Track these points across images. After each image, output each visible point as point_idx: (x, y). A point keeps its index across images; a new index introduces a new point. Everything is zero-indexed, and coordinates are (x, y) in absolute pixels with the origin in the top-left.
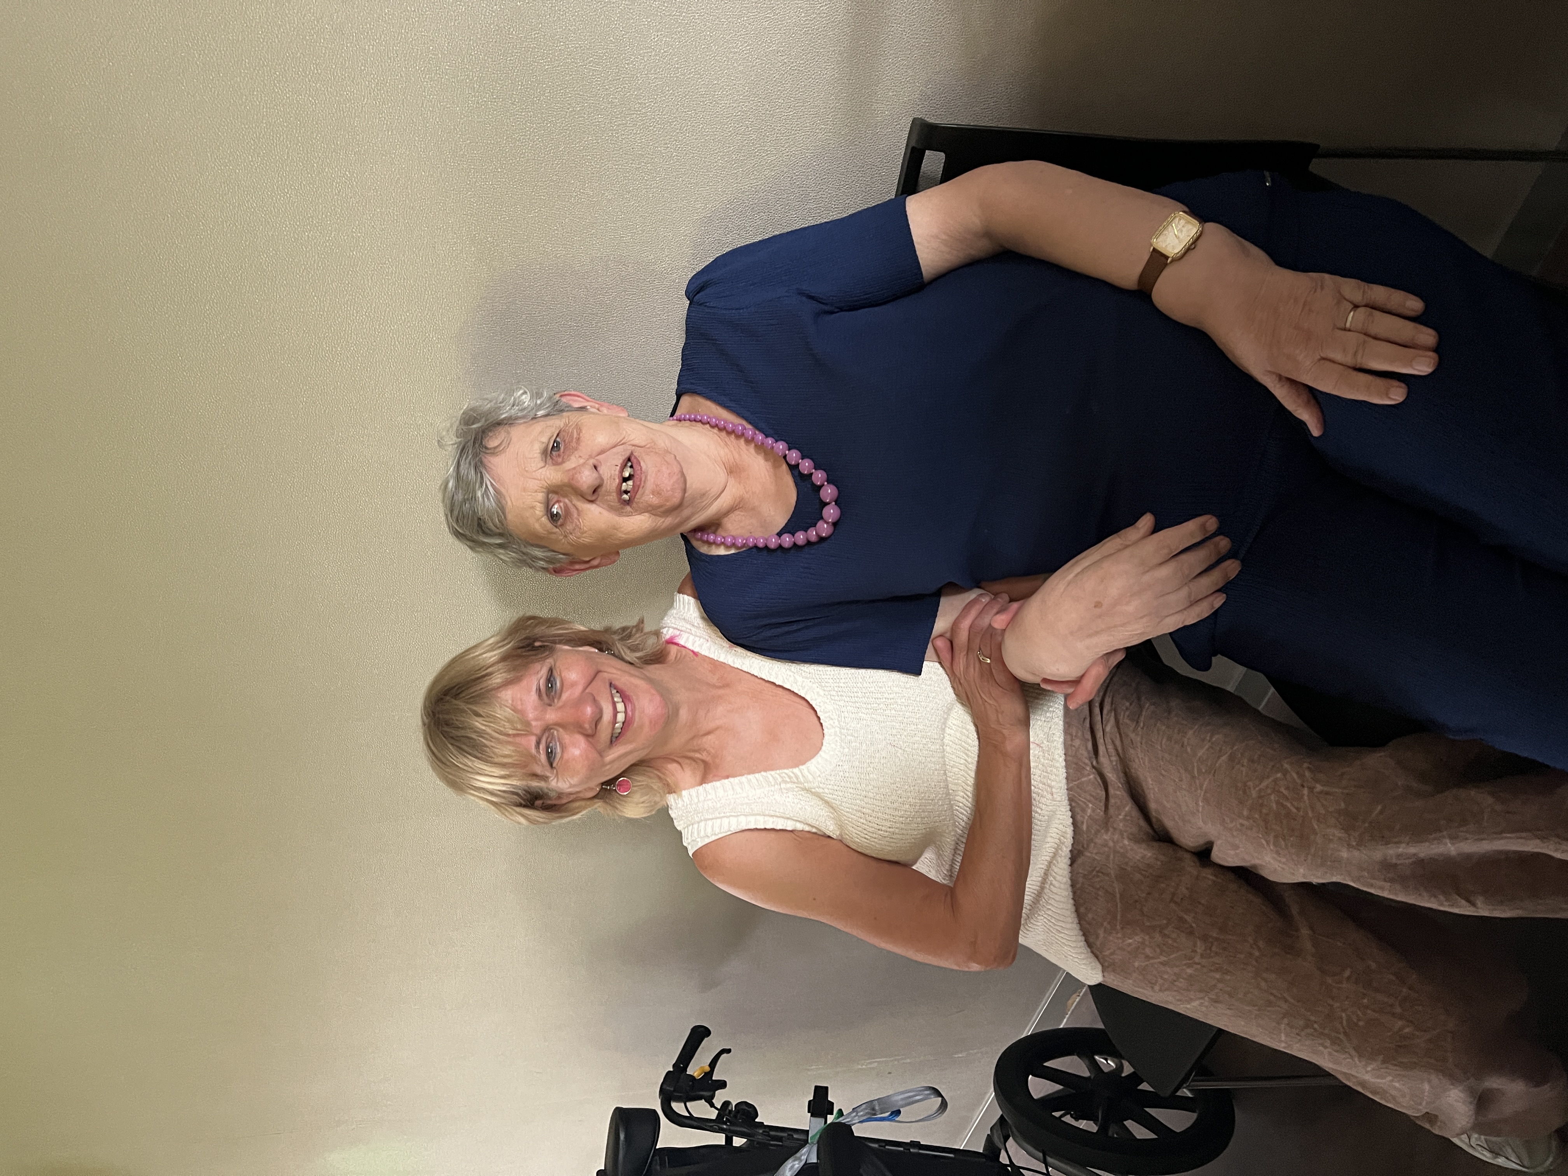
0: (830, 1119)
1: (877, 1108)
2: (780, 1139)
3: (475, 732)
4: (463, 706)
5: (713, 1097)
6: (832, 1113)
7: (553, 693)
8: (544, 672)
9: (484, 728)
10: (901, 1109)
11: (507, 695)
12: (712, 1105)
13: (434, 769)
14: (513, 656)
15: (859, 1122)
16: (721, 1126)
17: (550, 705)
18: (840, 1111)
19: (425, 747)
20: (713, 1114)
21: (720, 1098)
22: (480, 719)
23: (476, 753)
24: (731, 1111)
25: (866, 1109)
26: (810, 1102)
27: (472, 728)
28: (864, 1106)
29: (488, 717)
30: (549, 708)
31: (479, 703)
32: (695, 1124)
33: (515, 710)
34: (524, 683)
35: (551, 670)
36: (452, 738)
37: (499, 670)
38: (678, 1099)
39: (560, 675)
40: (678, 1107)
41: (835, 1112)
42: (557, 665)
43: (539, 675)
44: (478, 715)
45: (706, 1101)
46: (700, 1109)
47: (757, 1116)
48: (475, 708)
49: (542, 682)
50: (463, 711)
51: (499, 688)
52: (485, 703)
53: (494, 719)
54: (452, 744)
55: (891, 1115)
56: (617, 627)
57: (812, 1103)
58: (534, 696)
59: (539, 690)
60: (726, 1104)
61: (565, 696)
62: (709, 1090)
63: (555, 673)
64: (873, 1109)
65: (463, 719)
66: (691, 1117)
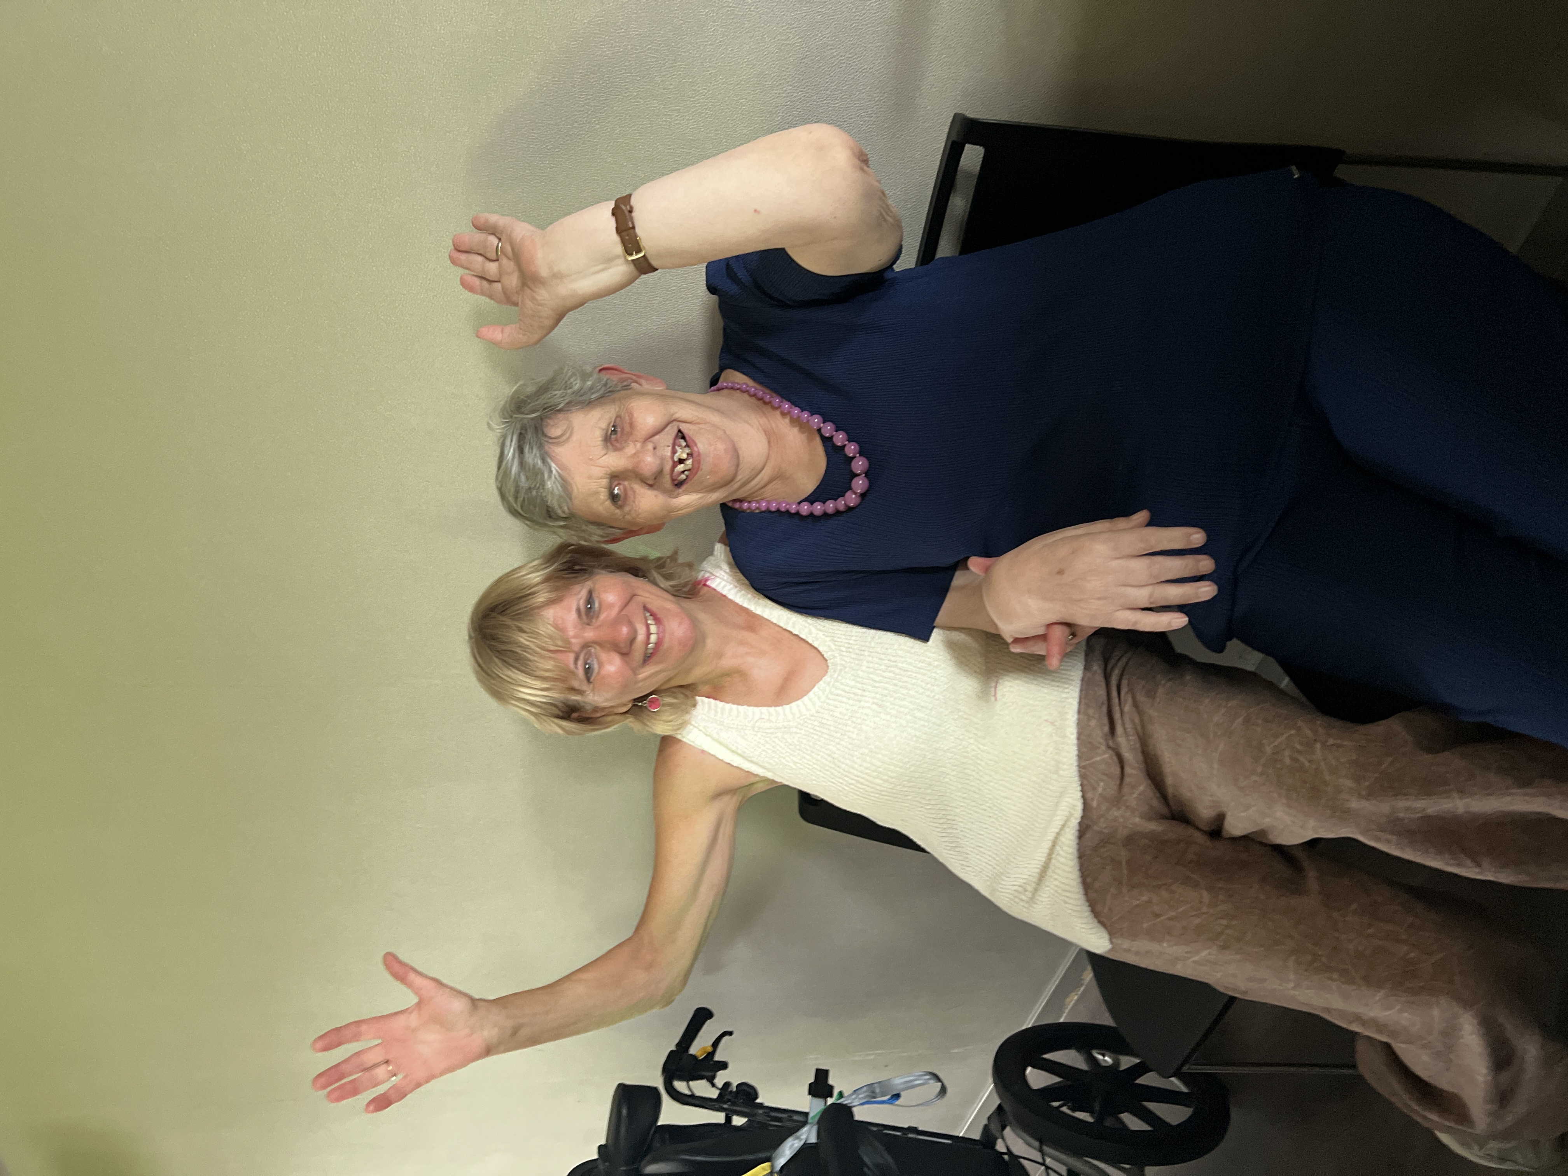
0: (830, 1101)
1: (877, 1090)
2: (779, 1120)
3: (520, 647)
4: (509, 622)
5: (714, 1077)
6: (831, 1096)
7: (591, 614)
8: (584, 594)
9: (527, 643)
10: (902, 1094)
11: (550, 613)
12: (713, 1085)
13: (480, 680)
14: (557, 577)
15: (859, 1105)
16: (721, 1105)
17: (588, 624)
18: (841, 1095)
19: (472, 659)
20: (714, 1094)
21: (721, 1078)
22: (524, 635)
23: (517, 665)
24: (731, 1092)
25: (865, 1092)
26: (810, 1084)
27: (517, 643)
28: (865, 1089)
29: (532, 633)
30: (587, 626)
31: (523, 620)
32: (697, 1102)
33: (556, 627)
34: (565, 603)
35: (590, 593)
36: (498, 651)
37: (542, 590)
38: (681, 1079)
39: (599, 597)
40: (680, 1086)
41: (836, 1093)
42: (597, 586)
43: (579, 596)
44: (522, 630)
45: (708, 1080)
46: (701, 1088)
47: (757, 1098)
48: (520, 625)
49: (582, 602)
50: (508, 627)
51: (542, 607)
52: (529, 620)
53: (536, 635)
54: (497, 657)
55: (889, 1099)
56: (653, 557)
57: (813, 1085)
58: (573, 615)
59: (578, 611)
60: (727, 1085)
61: (603, 617)
62: (711, 1071)
63: (595, 595)
64: (873, 1092)
65: (507, 634)
66: (693, 1096)
